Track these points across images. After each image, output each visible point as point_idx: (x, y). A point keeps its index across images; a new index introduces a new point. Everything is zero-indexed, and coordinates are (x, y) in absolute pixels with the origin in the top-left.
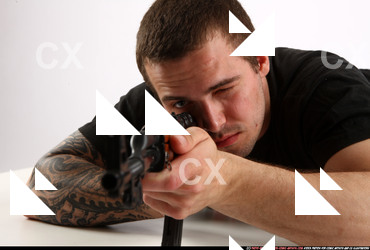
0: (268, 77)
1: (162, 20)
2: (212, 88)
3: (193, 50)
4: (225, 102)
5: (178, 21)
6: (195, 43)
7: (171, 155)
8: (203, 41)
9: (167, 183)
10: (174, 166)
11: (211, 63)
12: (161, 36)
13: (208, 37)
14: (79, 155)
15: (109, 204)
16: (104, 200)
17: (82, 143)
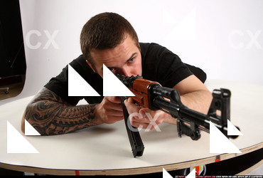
14: (50, 99)
15: (76, 122)
16: (72, 120)
17: (50, 93)
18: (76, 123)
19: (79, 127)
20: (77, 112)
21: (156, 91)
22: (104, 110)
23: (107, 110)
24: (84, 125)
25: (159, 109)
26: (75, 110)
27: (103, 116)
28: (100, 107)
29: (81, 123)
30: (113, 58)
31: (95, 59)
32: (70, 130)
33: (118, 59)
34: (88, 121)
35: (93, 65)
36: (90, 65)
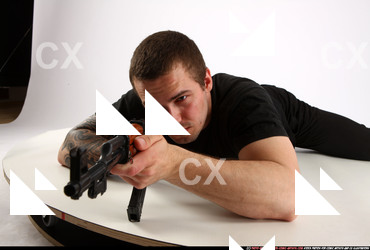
0: (212, 92)
1: (146, 54)
2: (173, 98)
3: (163, 75)
4: (183, 108)
5: (155, 55)
6: (165, 70)
7: (135, 151)
8: (170, 69)
9: (129, 171)
10: (135, 160)
11: (174, 83)
12: (144, 64)
13: (174, 67)
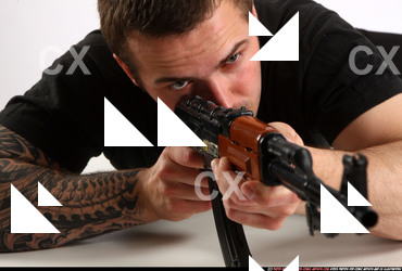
14: (13, 156)
15: (87, 216)
16: (77, 211)
17: (13, 140)
18: (88, 218)
19: (96, 228)
20: (90, 189)
21: (274, 148)
22: (161, 186)
23: (170, 186)
24: (109, 223)
25: (279, 183)
26: (85, 186)
27: (157, 202)
28: (152, 177)
29: (100, 217)
30: (187, 57)
31: (139, 57)
32: (70, 237)
33: (197, 58)
34: (118, 215)
35: (134, 71)
36: (123, 66)
